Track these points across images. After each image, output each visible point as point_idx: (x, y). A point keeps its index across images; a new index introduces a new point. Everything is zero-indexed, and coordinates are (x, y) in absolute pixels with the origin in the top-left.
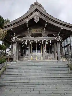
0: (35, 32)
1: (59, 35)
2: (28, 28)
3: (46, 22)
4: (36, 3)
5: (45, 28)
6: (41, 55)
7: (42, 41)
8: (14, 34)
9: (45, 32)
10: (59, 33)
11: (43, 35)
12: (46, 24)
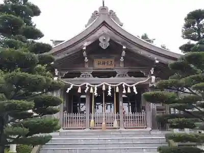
0: (101, 66)
1: (152, 73)
2: (86, 58)
3: (124, 47)
4: (103, 9)
5: (122, 58)
6: (116, 118)
7: (116, 87)
8: (56, 70)
9: (122, 65)
10: (153, 69)
11: (119, 72)
12: (124, 52)
